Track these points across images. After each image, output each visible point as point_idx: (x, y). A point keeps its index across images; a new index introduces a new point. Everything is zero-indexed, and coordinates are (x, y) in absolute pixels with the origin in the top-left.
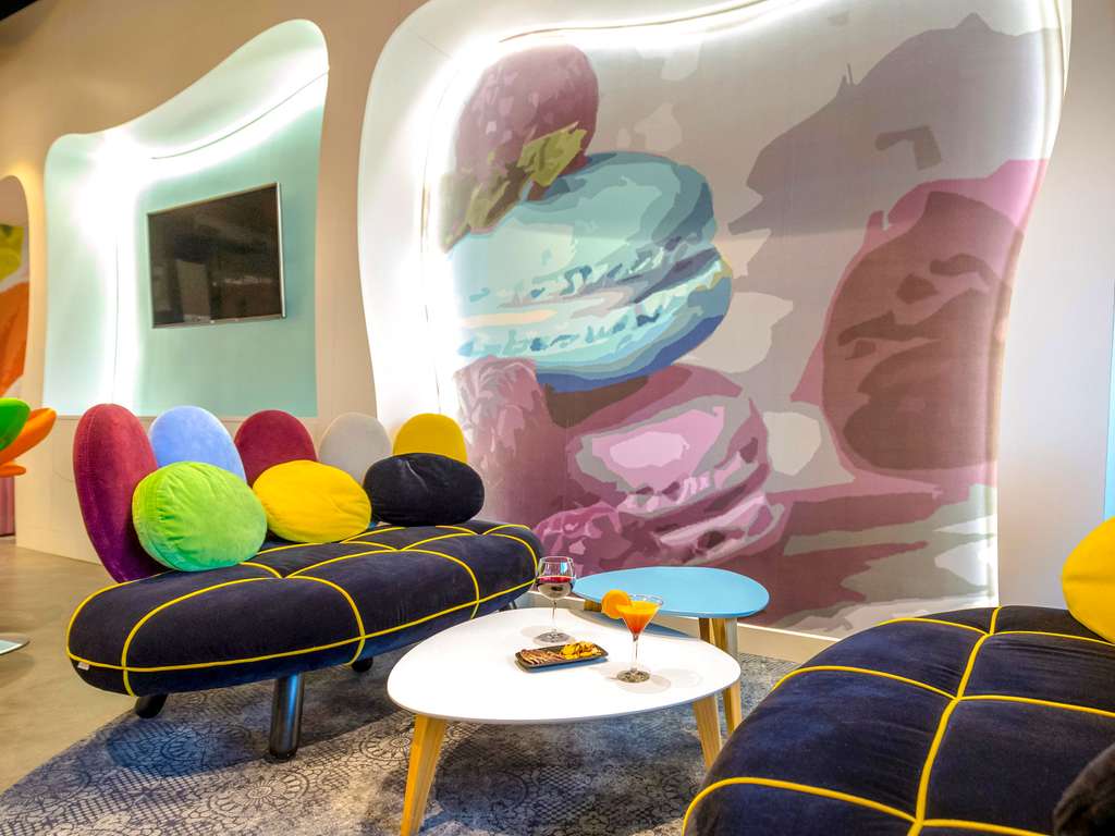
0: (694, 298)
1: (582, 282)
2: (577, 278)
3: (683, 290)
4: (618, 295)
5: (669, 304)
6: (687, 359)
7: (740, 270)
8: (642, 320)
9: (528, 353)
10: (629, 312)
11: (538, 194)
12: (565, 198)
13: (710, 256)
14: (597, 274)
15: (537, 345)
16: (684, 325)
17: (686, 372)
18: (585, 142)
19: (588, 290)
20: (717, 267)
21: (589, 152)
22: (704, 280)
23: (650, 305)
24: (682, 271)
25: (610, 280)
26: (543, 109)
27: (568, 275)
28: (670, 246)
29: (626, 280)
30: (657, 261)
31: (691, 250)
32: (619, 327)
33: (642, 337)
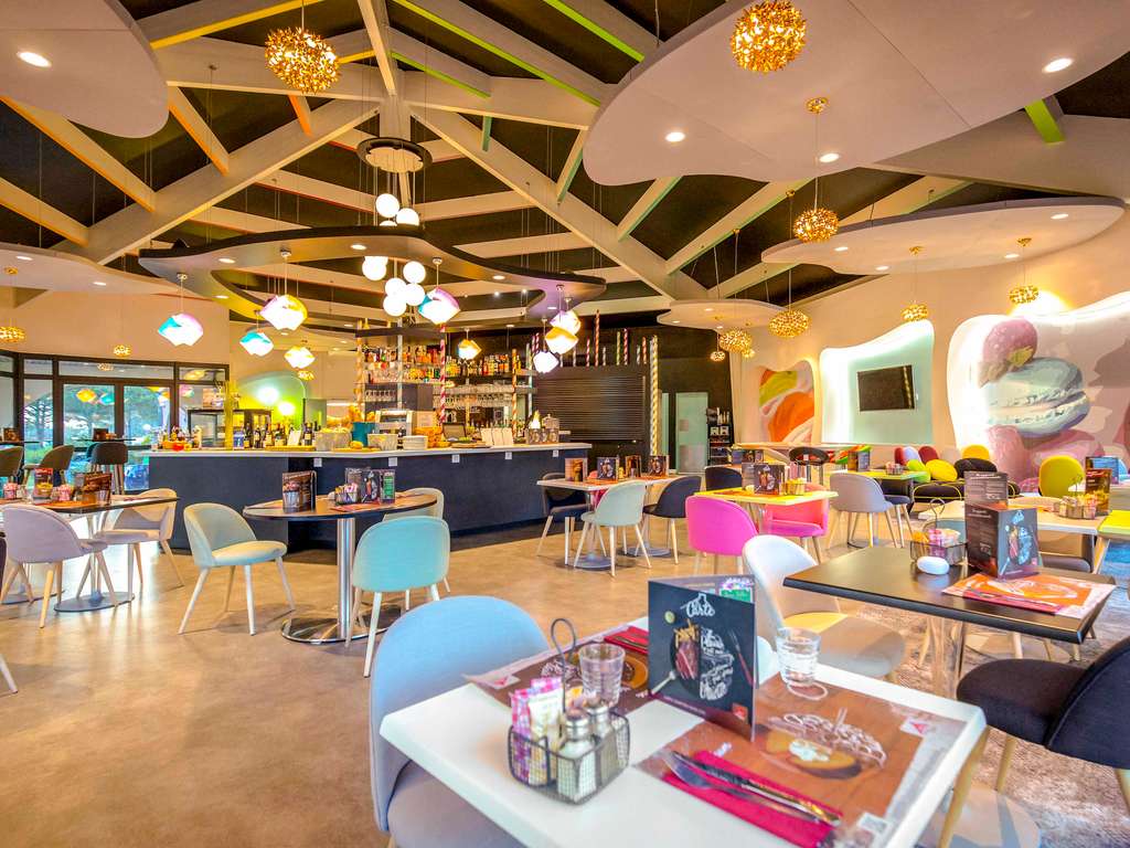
0: (1076, 407)
1: (1033, 400)
2: (1032, 400)
3: (1072, 405)
4: (1048, 405)
5: (1067, 409)
6: (1074, 428)
7: (1093, 399)
8: (1057, 414)
9: (1014, 424)
10: (1053, 411)
11: (1016, 370)
12: (1026, 372)
13: (1082, 393)
14: (1039, 398)
15: (1017, 421)
16: (1073, 417)
17: (1074, 432)
18: (1033, 353)
19: (1037, 403)
20: (1084, 397)
21: (1035, 356)
22: (1080, 401)
23: (1060, 409)
24: (1071, 398)
25: (1044, 400)
26: (1016, 341)
27: (1028, 398)
28: (1067, 389)
29: (1051, 400)
30: (1062, 394)
31: (1075, 391)
32: (1048, 416)
33: (1058, 419)
